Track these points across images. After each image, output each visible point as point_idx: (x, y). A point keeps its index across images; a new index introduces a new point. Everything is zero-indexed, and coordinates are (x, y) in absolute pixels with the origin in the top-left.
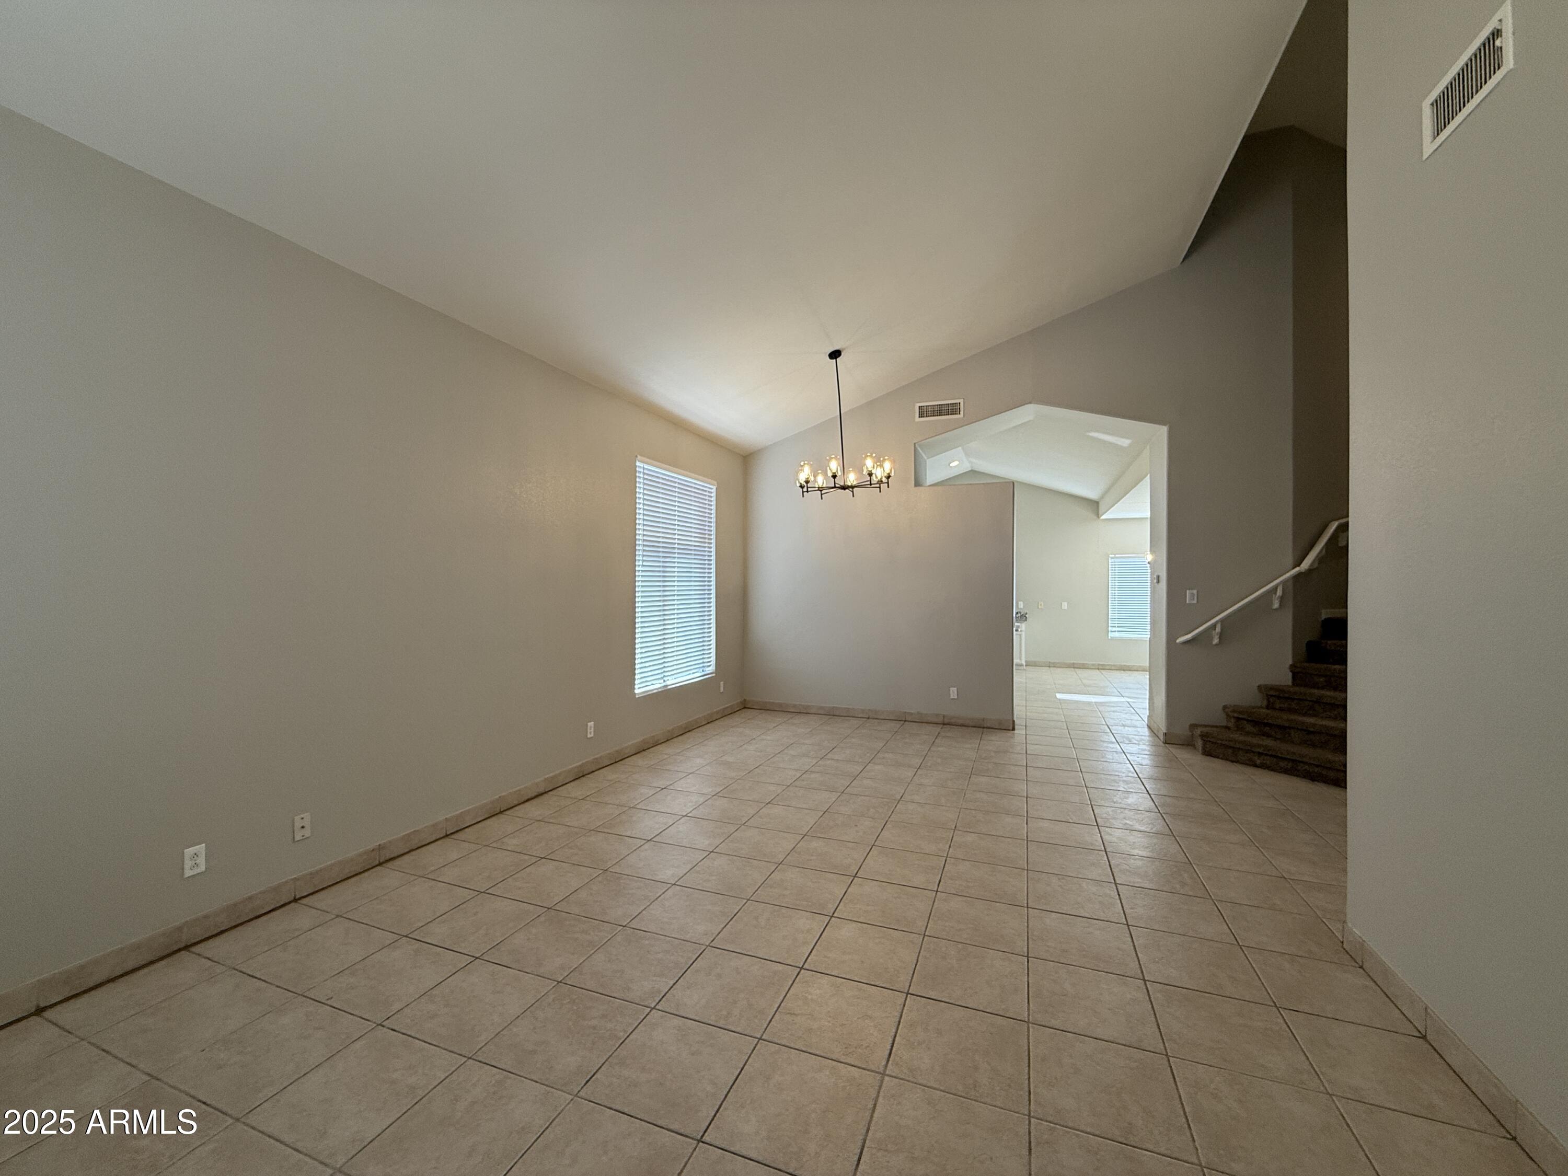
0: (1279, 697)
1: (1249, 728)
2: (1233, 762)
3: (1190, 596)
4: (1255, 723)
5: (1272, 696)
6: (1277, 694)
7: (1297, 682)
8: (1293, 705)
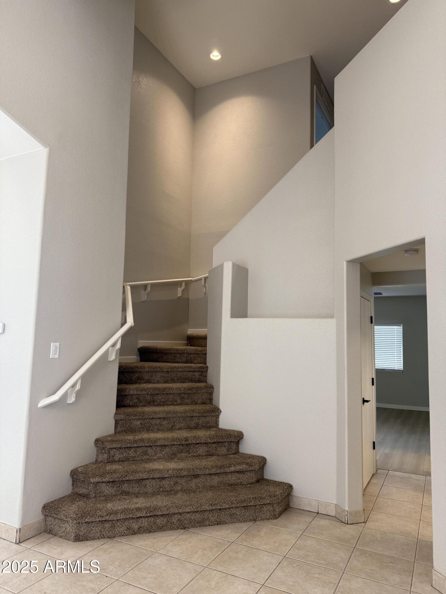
0: (118, 449)
3: (54, 350)
5: (110, 448)
6: (115, 445)
7: (119, 429)
8: (131, 453)
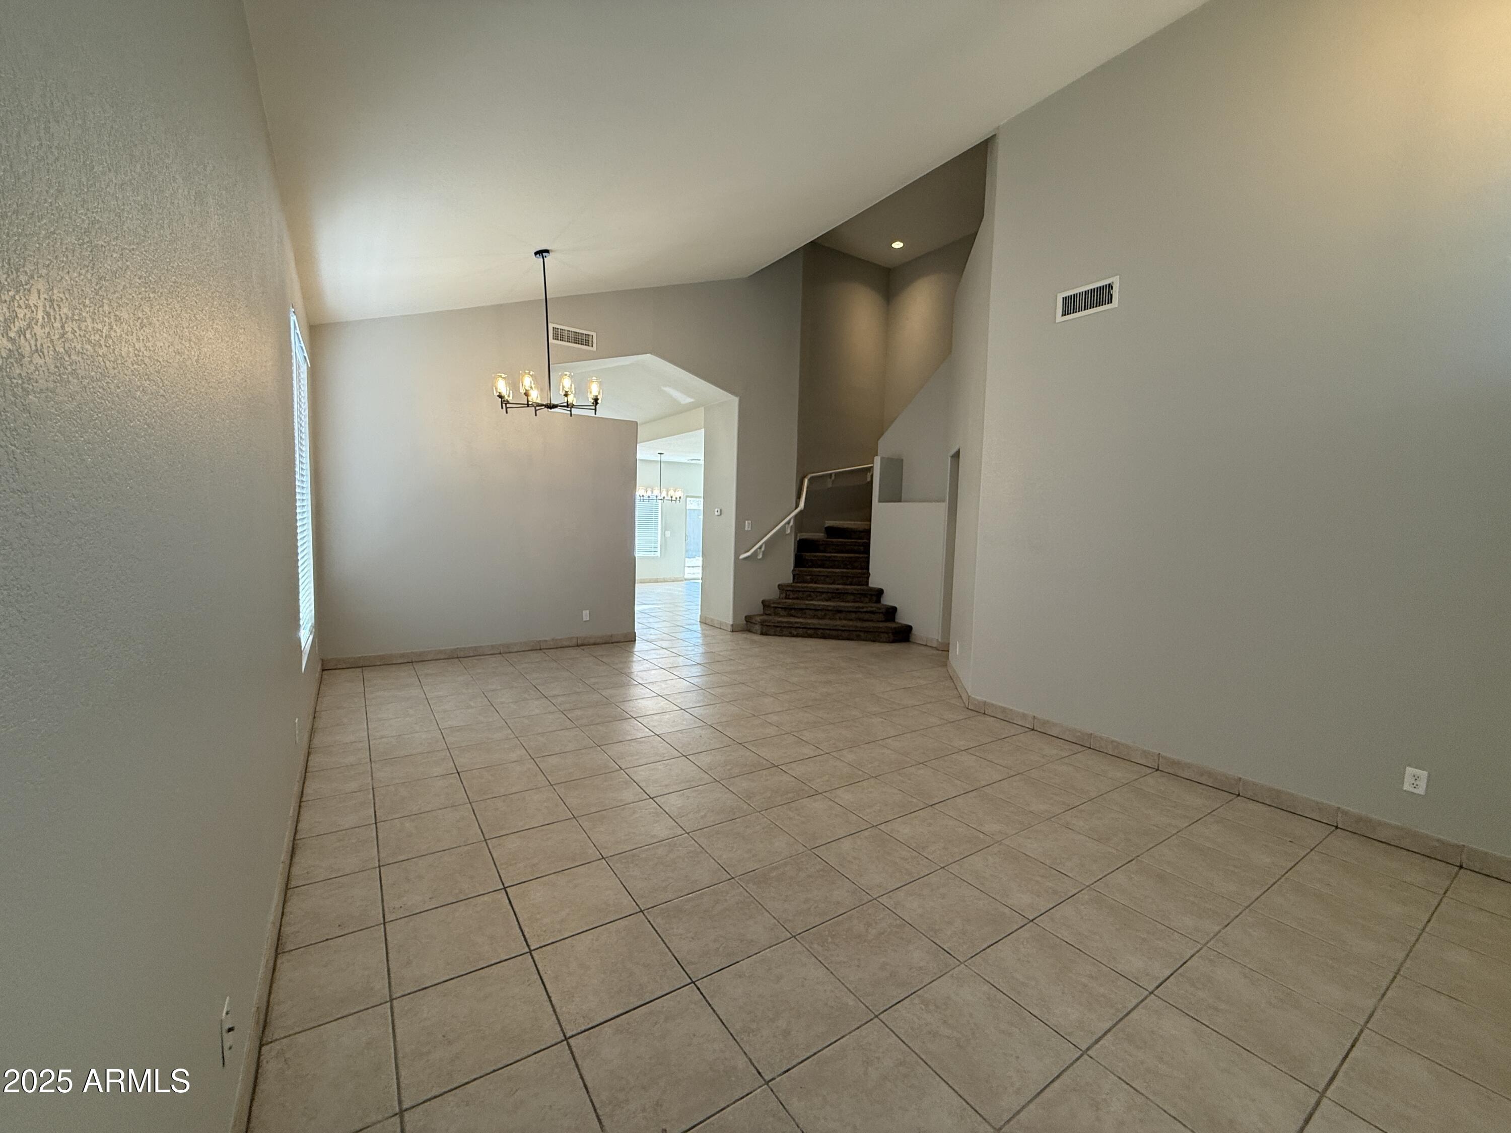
0: (792, 591)
1: (782, 612)
2: (779, 636)
3: (747, 525)
4: (785, 609)
5: (788, 591)
6: (791, 589)
7: (796, 580)
8: (800, 595)
